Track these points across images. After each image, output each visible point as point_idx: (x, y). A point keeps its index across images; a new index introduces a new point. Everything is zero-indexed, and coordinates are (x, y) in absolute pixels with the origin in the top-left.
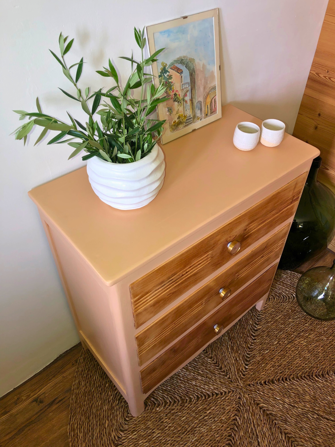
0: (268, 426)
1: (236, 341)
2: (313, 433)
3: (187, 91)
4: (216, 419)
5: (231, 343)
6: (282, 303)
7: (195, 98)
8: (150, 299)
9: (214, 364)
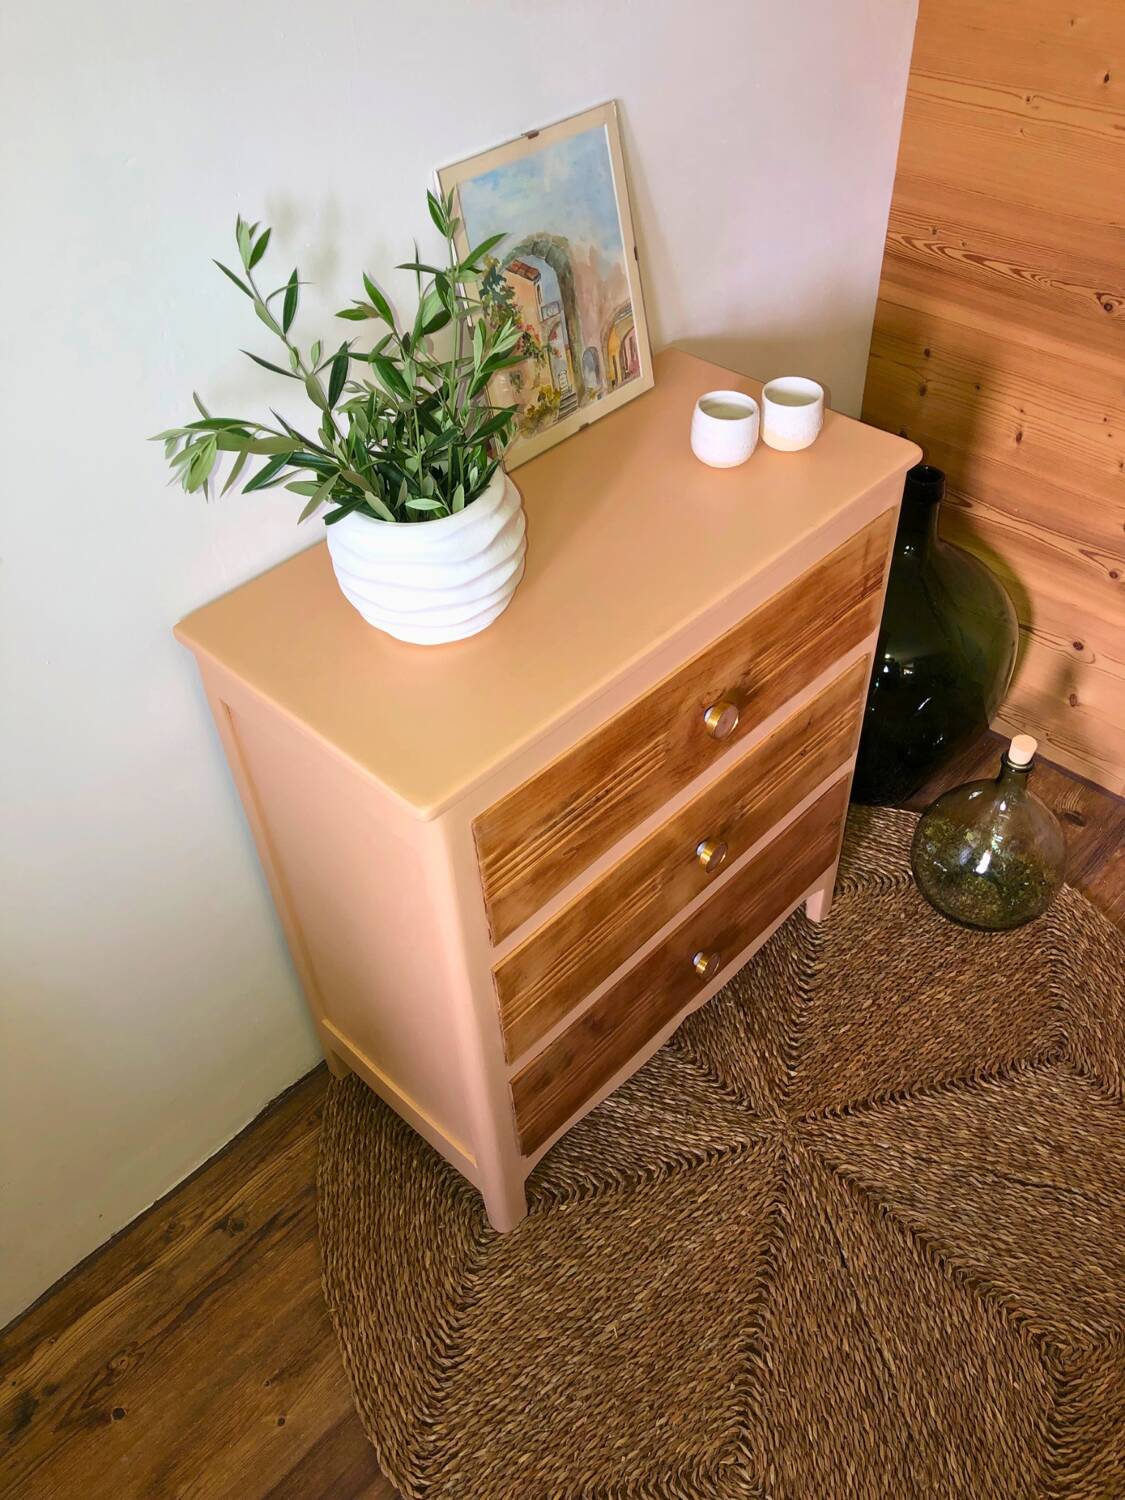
0: (864, 1217)
1: (758, 1009)
2: (989, 1222)
3: (557, 325)
4: (723, 1215)
5: (745, 1014)
6: (878, 896)
7: (579, 341)
8: (524, 862)
9: (704, 1075)
